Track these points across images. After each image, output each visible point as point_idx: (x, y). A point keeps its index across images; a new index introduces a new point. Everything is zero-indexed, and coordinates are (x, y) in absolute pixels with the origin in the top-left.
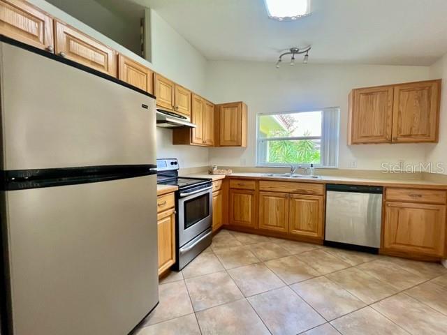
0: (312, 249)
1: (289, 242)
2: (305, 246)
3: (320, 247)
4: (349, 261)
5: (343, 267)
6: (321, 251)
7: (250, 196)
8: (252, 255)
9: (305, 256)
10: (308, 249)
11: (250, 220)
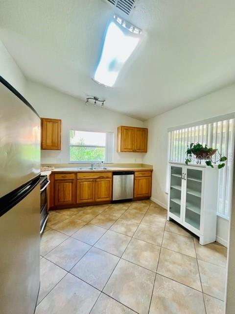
0: (108, 207)
1: (95, 207)
2: (104, 206)
3: (110, 205)
4: (124, 208)
5: (124, 211)
6: (112, 207)
7: (71, 184)
8: (80, 221)
9: (106, 212)
10: (106, 207)
11: (71, 200)
